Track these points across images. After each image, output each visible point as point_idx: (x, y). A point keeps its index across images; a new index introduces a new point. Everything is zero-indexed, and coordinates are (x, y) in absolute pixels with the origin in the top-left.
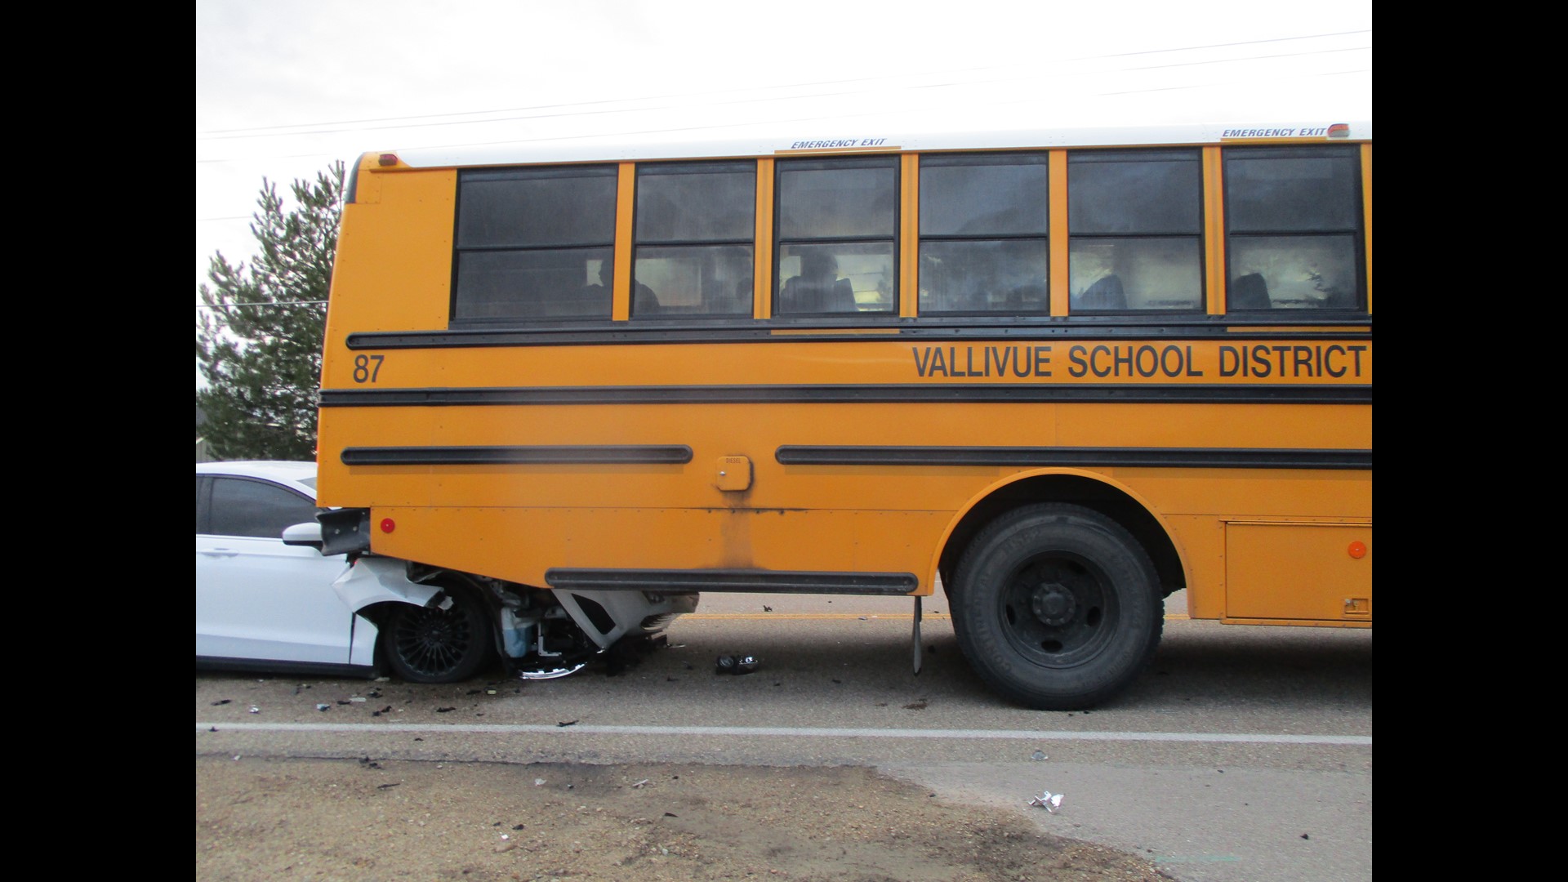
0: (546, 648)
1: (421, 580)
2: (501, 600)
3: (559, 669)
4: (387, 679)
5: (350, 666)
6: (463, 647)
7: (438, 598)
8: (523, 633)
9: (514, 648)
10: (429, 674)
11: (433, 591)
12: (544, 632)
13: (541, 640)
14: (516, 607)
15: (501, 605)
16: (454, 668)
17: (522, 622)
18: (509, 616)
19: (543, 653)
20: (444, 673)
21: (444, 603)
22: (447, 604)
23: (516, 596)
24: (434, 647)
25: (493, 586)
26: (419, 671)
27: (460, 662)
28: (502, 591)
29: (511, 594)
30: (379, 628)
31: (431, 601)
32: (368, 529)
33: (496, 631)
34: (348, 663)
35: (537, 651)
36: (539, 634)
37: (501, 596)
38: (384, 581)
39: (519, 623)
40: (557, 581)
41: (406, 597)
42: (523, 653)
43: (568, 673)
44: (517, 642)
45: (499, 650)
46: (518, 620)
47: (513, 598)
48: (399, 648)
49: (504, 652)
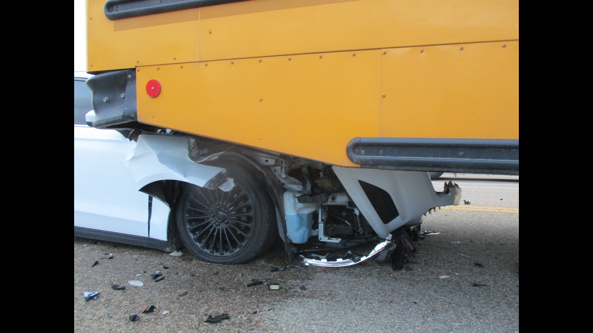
0: (326, 234)
1: (203, 161)
2: (283, 184)
3: (344, 259)
4: (180, 254)
5: (149, 239)
6: (247, 230)
7: (220, 179)
8: (305, 218)
9: (296, 234)
10: (215, 254)
11: (214, 171)
12: (324, 218)
13: (321, 226)
14: (299, 192)
15: (283, 190)
16: (238, 250)
17: (304, 208)
18: (292, 201)
19: (323, 238)
20: (228, 254)
21: (225, 184)
22: (229, 186)
23: (297, 181)
24: (220, 227)
25: (275, 171)
26: (205, 250)
27: (244, 244)
28: (284, 176)
29: (292, 179)
30: (171, 206)
31: (211, 182)
32: (134, 96)
33: (278, 216)
34: (147, 236)
35: (318, 236)
36: (320, 221)
37: (283, 181)
38: (162, 159)
39: (301, 209)
40: (364, 157)
41: (185, 176)
42: (305, 240)
43: (353, 263)
44: (300, 228)
45: (282, 235)
46: (300, 205)
47: (295, 183)
48: (188, 226)
49: (286, 237)
